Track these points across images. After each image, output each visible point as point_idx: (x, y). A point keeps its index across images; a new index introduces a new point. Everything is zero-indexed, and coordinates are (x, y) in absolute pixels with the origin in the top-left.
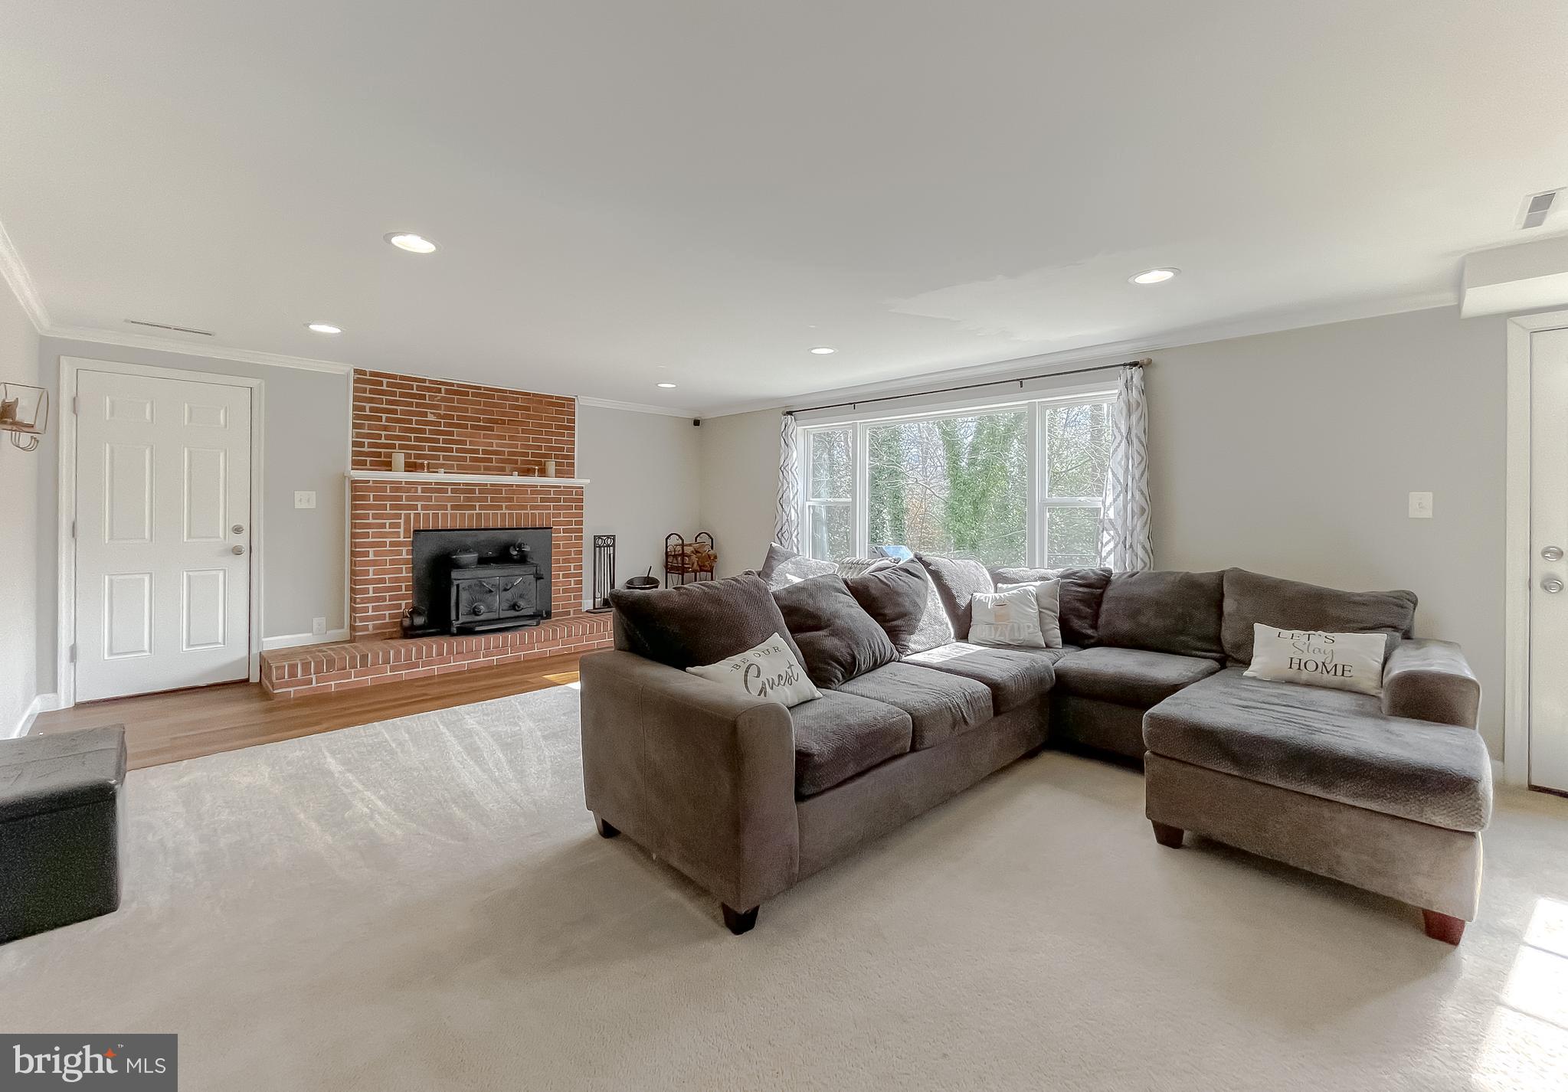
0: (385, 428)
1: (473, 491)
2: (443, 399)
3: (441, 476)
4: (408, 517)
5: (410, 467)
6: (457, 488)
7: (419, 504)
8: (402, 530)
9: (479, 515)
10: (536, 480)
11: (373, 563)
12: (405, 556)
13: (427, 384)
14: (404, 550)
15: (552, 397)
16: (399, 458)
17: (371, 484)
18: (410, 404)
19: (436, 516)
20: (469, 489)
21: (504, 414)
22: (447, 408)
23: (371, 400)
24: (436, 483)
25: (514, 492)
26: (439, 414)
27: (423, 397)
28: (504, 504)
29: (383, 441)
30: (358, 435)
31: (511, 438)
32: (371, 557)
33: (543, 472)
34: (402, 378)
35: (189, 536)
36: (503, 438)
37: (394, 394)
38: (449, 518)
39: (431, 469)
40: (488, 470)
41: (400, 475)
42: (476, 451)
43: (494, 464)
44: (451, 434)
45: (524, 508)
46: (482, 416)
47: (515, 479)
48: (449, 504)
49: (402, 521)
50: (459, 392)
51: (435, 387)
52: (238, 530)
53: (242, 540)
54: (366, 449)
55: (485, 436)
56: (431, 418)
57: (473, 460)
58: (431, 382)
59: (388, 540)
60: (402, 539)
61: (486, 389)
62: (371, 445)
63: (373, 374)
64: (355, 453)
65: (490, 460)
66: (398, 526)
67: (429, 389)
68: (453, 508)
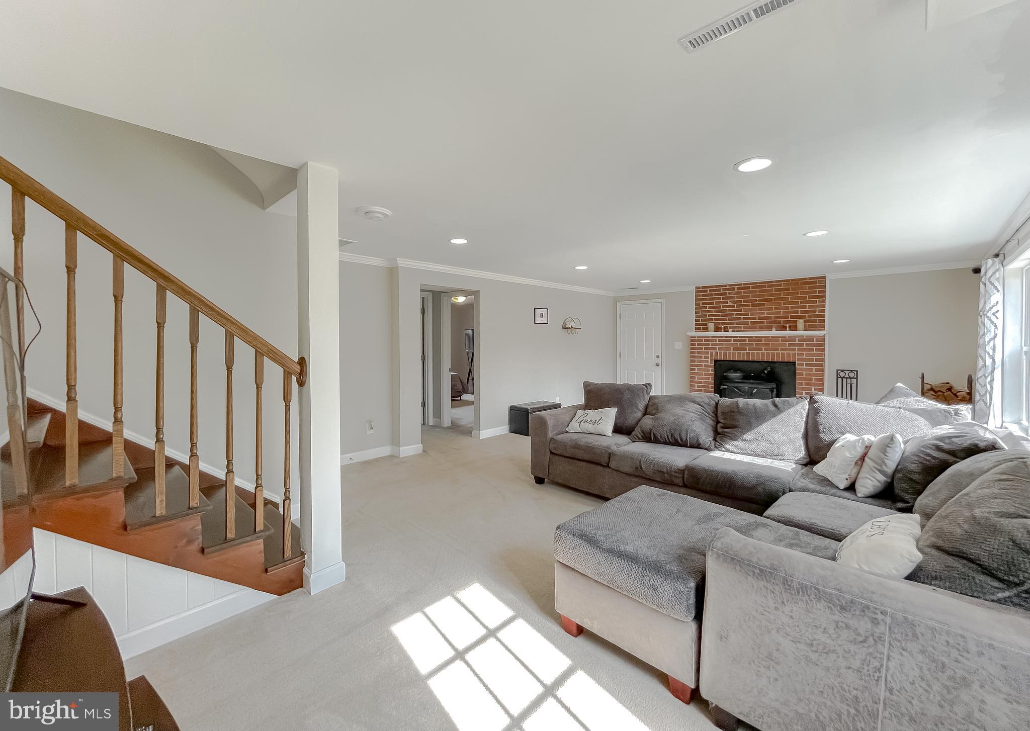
0: (708, 312)
1: (745, 341)
2: (736, 293)
3: (730, 333)
4: (712, 353)
5: (717, 329)
6: (736, 339)
7: (717, 347)
8: (709, 360)
9: (748, 353)
10: (788, 333)
11: (697, 374)
12: (710, 372)
13: (728, 287)
14: (710, 369)
15: (806, 279)
16: (711, 326)
17: (696, 338)
18: (719, 299)
19: (725, 353)
20: (742, 340)
21: (771, 295)
22: (738, 297)
23: (702, 300)
24: (725, 337)
25: (770, 340)
26: (734, 301)
27: (726, 294)
28: (763, 348)
29: (707, 318)
30: (697, 316)
31: (776, 308)
32: (696, 371)
33: (795, 328)
34: (716, 286)
35: (645, 358)
36: (771, 309)
37: (712, 295)
38: (732, 355)
39: (726, 330)
40: (762, 329)
41: (711, 334)
42: (755, 318)
43: (765, 324)
44: (740, 310)
45: (777, 349)
46: (757, 299)
47: (774, 333)
48: (732, 348)
49: (709, 355)
50: (743, 287)
51: (731, 287)
52: (658, 357)
53: (659, 361)
54: (701, 322)
55: (760, 309)
56: (730, 304)
57: (752, 323)
58: (730, 285)
59: (703, 364)
60: (709, 364)
61: (760, 283)
62: (703, 320)
63: (703, 287)
64: (696, 325)
65: (763, 323)
66: (707, 357)
67: (729, 289)
68: (734, 349)
